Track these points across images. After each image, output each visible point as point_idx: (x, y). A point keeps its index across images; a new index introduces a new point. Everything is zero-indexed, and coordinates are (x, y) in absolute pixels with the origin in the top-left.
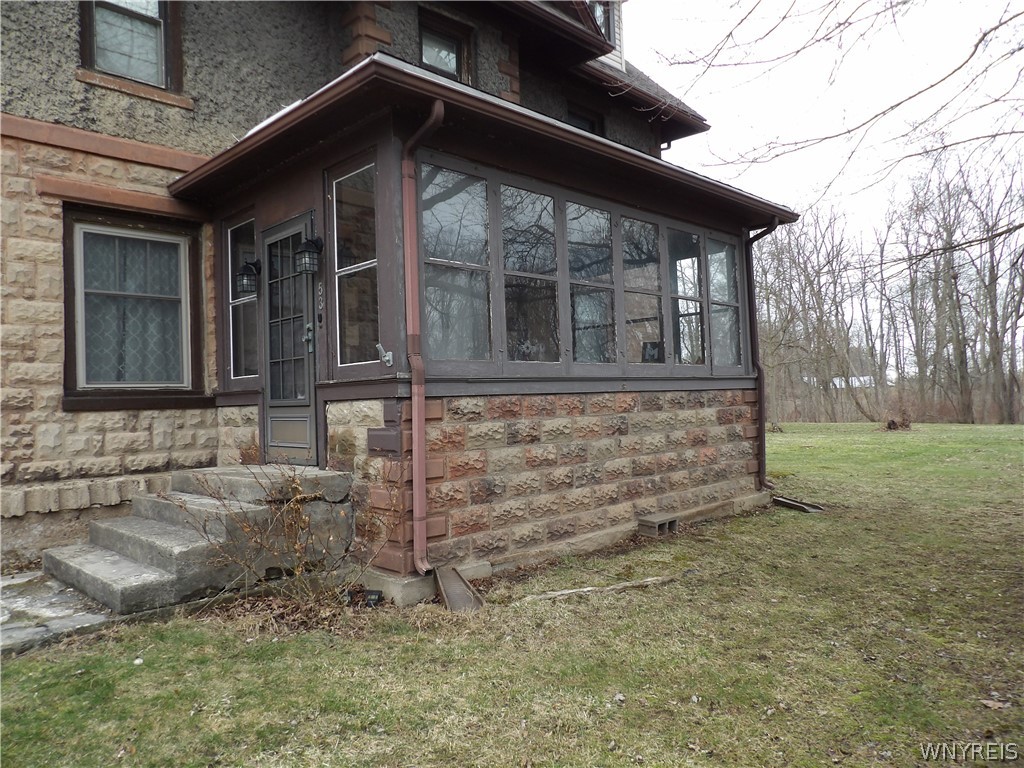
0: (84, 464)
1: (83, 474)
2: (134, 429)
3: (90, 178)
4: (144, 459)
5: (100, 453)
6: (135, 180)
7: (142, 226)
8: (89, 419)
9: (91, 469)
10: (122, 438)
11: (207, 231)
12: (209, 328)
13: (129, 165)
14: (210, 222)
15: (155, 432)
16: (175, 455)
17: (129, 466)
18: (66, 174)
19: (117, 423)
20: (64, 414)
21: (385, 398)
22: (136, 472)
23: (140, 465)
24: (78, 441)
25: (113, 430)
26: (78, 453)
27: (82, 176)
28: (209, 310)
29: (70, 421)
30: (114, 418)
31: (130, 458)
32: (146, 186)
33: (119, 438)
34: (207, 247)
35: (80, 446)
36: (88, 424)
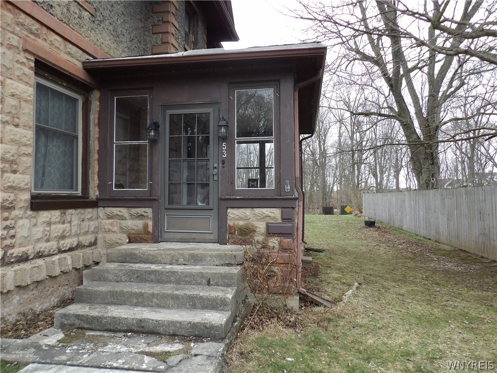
0: (41, 248)
1: (40, 255)
2: (64, 223)
3: (49, 46)
4: (68, 243)
5: (48, 241)
6: (69, 54)
7: (65, 85)
8: (45, 216)
9: (44, 251)
10: (59, 229)
11: (96, 95)
12: (94, 157)
13: (67, 43)
14: (98, 89)
15: (73, 224)
16: (81, 238)
17: (61, 248)
18: (37, 39)
19: (57, 218)
20: (32, 212)
21: (282, 208)
22: (65, 251)
23: (66, 246)
24: (38, 232)
25: (55, 223)
26: (38, 240)
27: (44, 43)
28: (95, 145)
29: (34, 217)
30: (55, 214)
31: (62, 242)
32: (73, 59)
33: (58, 229)
34: (95, 105)
35: (39, 235)
36: (43, 220)
